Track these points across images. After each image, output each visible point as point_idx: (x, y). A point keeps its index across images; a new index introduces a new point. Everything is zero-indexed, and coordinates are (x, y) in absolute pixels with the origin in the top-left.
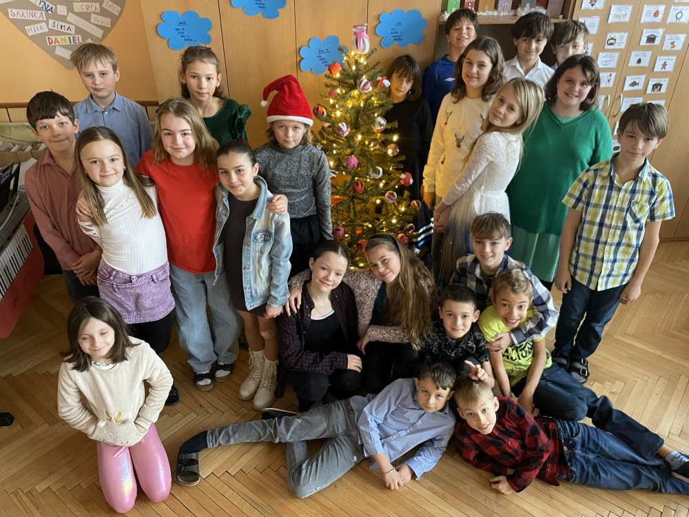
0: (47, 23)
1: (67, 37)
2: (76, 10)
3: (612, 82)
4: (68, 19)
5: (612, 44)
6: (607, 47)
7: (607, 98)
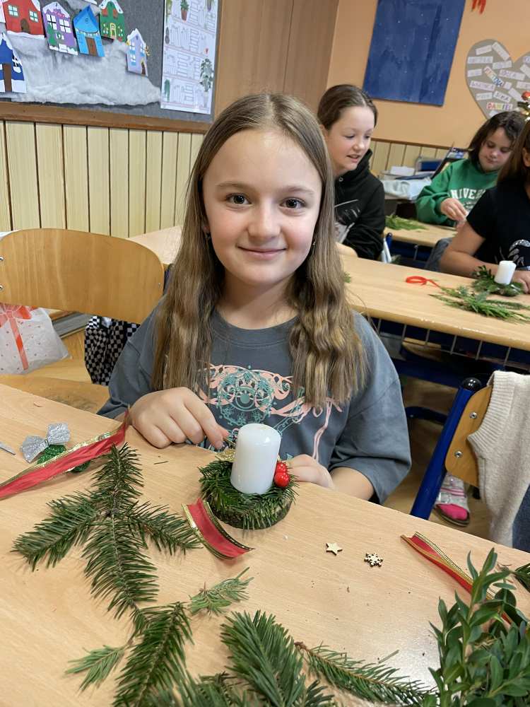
0: (493, 93)
1: (503, 104)
2: (518, 87)
4: (509, 92)
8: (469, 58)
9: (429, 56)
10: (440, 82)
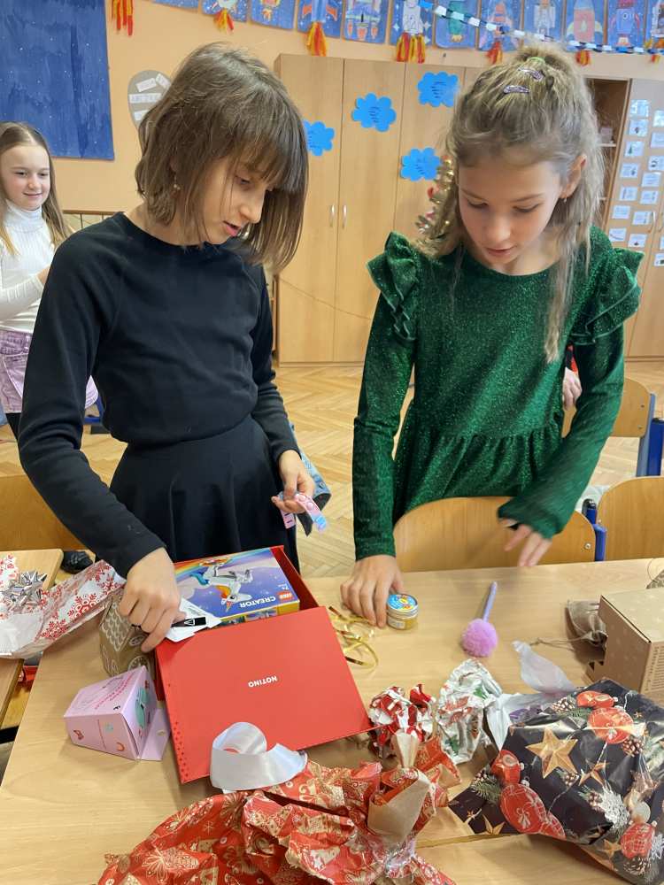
3: (655, 200)
5: (654, 166)
6: (651, 169)
7: (652, 214)
8: (131, 96)
9: (77, 95)
10: (102, 128)
